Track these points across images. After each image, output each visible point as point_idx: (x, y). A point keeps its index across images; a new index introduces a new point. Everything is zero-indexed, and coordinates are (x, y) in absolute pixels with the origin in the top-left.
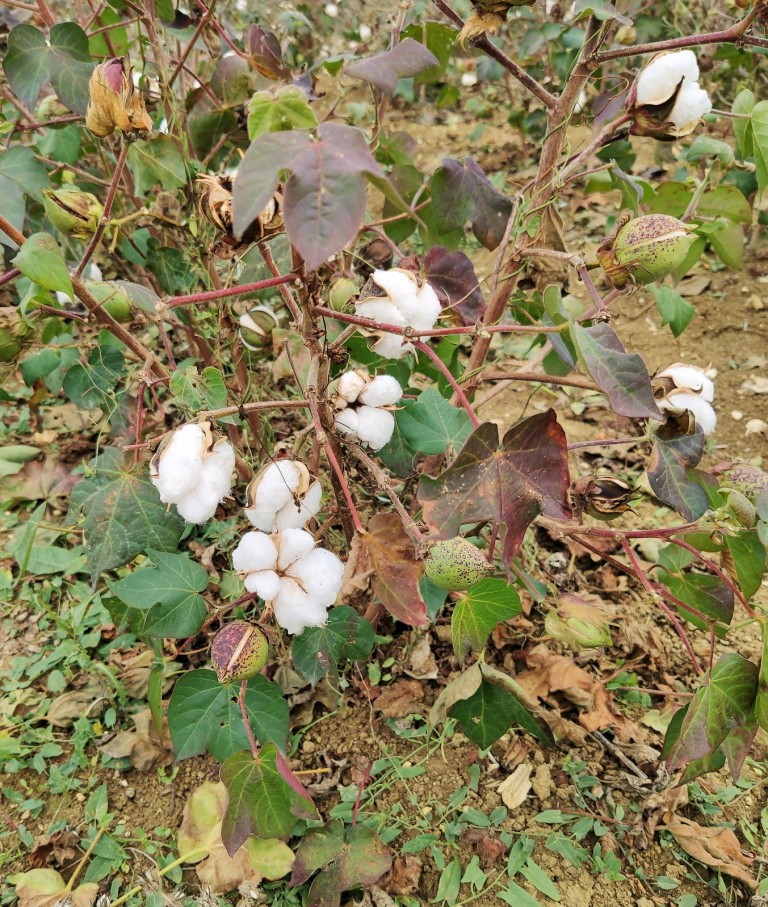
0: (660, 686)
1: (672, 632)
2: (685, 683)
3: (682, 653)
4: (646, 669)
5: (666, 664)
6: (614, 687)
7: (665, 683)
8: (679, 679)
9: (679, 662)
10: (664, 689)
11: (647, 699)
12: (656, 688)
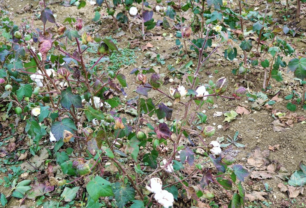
0: (219, 202)
1: (217, 189)
2: (224, 200)
3: (221, 194)
4: (215, 199)
5: (219, 197)
6: (211, 205)
7: (220, 201)
8: (222, 200)
9: (221, 196)
10: (220, 203)
11: (218, 206)
12: (218, 203)
